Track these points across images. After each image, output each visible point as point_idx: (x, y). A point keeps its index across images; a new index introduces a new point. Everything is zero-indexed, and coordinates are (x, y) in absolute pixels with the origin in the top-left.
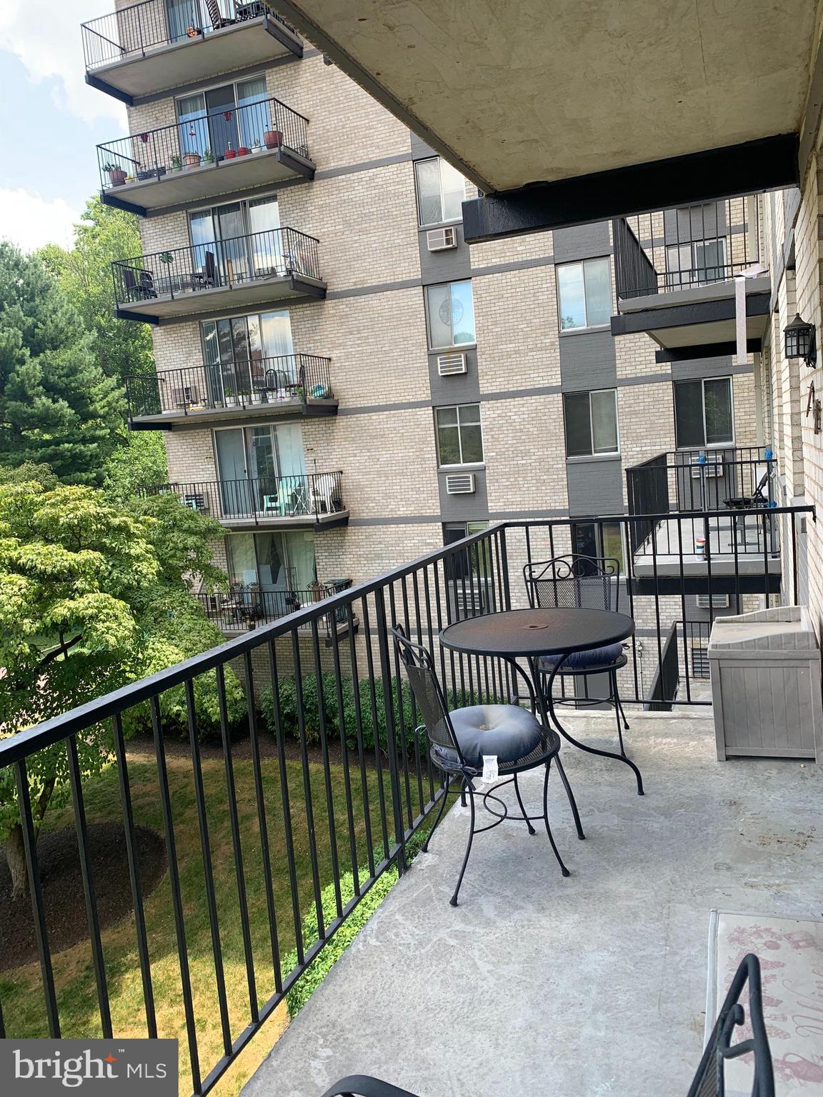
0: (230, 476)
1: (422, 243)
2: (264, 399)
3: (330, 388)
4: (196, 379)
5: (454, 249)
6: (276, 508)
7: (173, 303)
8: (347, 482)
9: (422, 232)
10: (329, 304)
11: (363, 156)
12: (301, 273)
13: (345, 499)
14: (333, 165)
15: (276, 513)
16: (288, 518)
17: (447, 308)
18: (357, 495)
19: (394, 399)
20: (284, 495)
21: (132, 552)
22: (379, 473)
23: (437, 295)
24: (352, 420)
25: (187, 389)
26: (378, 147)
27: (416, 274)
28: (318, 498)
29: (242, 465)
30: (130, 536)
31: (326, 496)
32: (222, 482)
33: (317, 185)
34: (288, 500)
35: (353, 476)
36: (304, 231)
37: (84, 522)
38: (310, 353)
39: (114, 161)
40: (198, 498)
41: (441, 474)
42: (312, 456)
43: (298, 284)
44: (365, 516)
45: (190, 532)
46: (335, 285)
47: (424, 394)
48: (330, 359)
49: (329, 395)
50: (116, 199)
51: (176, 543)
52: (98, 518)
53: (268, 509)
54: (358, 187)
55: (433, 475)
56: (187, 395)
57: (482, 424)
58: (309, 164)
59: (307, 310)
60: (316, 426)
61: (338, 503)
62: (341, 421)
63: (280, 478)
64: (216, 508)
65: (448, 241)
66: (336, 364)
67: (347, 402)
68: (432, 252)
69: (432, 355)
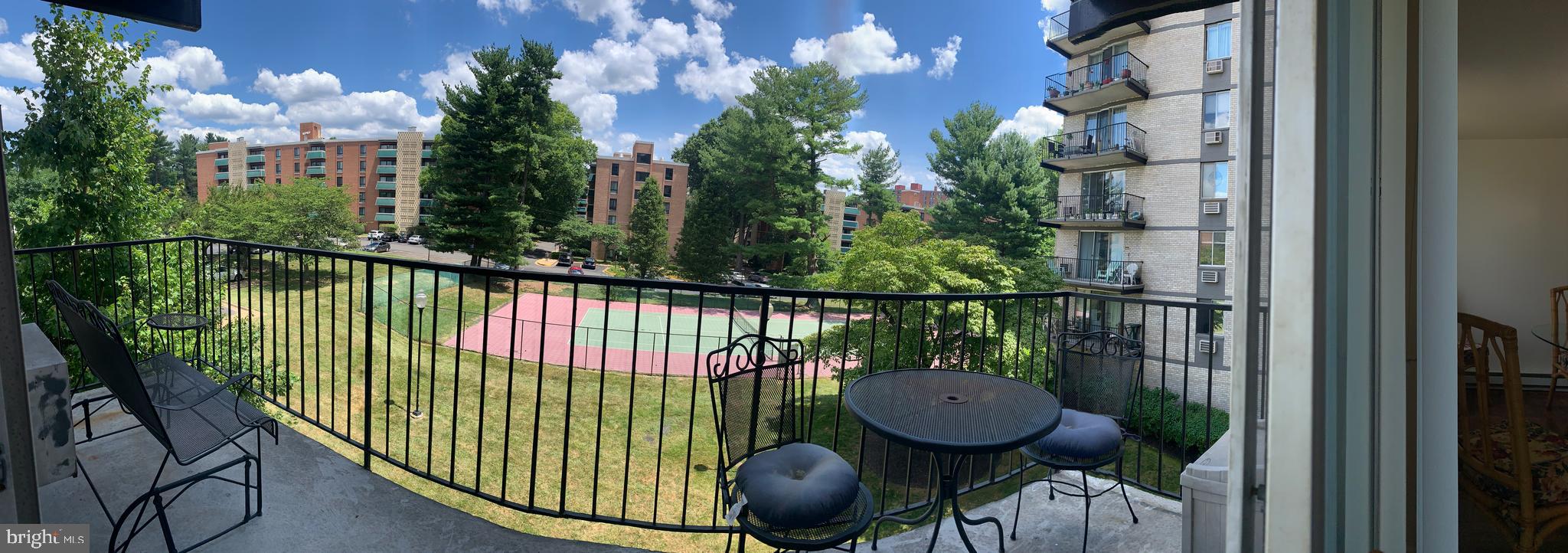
0: (1084, 257)
1: (1203, 139)
2: (1105, 217)
3: (1142, 214)
4: (1075, 203)
5: (1220, 144)
6: (1104, 278)
7: (1069, 161)
8: (1145, 268)
9: (1203, 133)
10: (1147, 167)
11: (1176, 88)
12: (1133, 148)
13: (1143, 278)
14: (1159, 91)
15: (1103, 280)
16: (1109, 285)
17: (1214, 176)
18: (1150, 276)
19: (1177, 224)
20: (1109, 272)
21: (1002, 284)
22: (1164, 266)
23: (1208, 168)
24: (1153, 233)
25: (1071, 208)
26: (1185, 83)
27: (1198, 156)
28: (1126, 275)
29: (1091, 252)
30: (1005, 276)
31: (1132, 274)
32: (1079, 260)
33: (1149, 101)
34: (1111, 275)
35: (1149, 266)
36: (1139, 127)
37: (980, 265)
38: (1134, 194)
39: (1053, 85)
40: (1066, 266)
41: (1199, 269)
42: (1128, 251)
43: (1129, 154)
44: (1153, 289)
45: (1043, 281)
46: (1153, 158)
47: (1195, 223)
48: (1144, 198)
49: (1141, 218)
50: (1051, 105)
51: (1034, 286)
52: (988, 264)
53: (1100, 278)
54: (1172, 104)
55: (1195, 269)
56: (1070, 211)
57: (1226, 243)
58: (1145, 90)
59: (1134, 170)
60: (1132, 235)
61: (1138, 279)
62: (1146, 233)
63: (1110, 261)
64: (1074, 272)
65: (1217, 139)
66: (1147, 201)
67: (1152, 222)
68: (1209, 144)
69: (1201, 202)
